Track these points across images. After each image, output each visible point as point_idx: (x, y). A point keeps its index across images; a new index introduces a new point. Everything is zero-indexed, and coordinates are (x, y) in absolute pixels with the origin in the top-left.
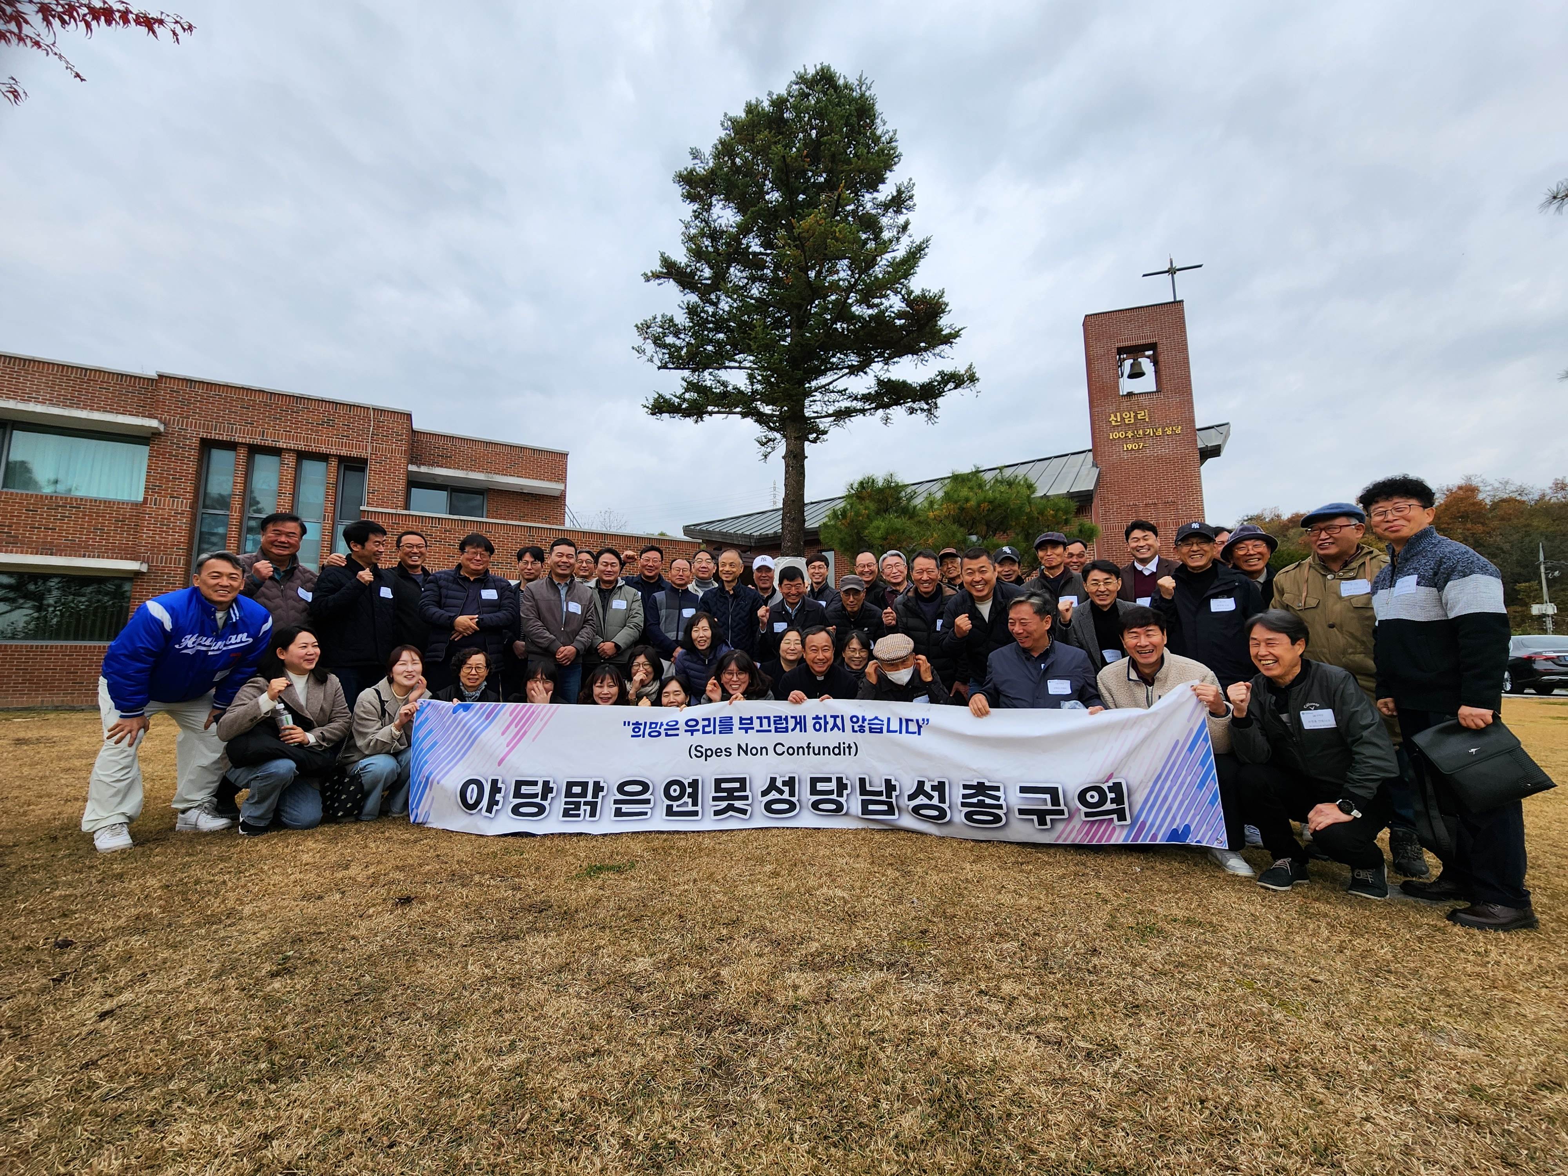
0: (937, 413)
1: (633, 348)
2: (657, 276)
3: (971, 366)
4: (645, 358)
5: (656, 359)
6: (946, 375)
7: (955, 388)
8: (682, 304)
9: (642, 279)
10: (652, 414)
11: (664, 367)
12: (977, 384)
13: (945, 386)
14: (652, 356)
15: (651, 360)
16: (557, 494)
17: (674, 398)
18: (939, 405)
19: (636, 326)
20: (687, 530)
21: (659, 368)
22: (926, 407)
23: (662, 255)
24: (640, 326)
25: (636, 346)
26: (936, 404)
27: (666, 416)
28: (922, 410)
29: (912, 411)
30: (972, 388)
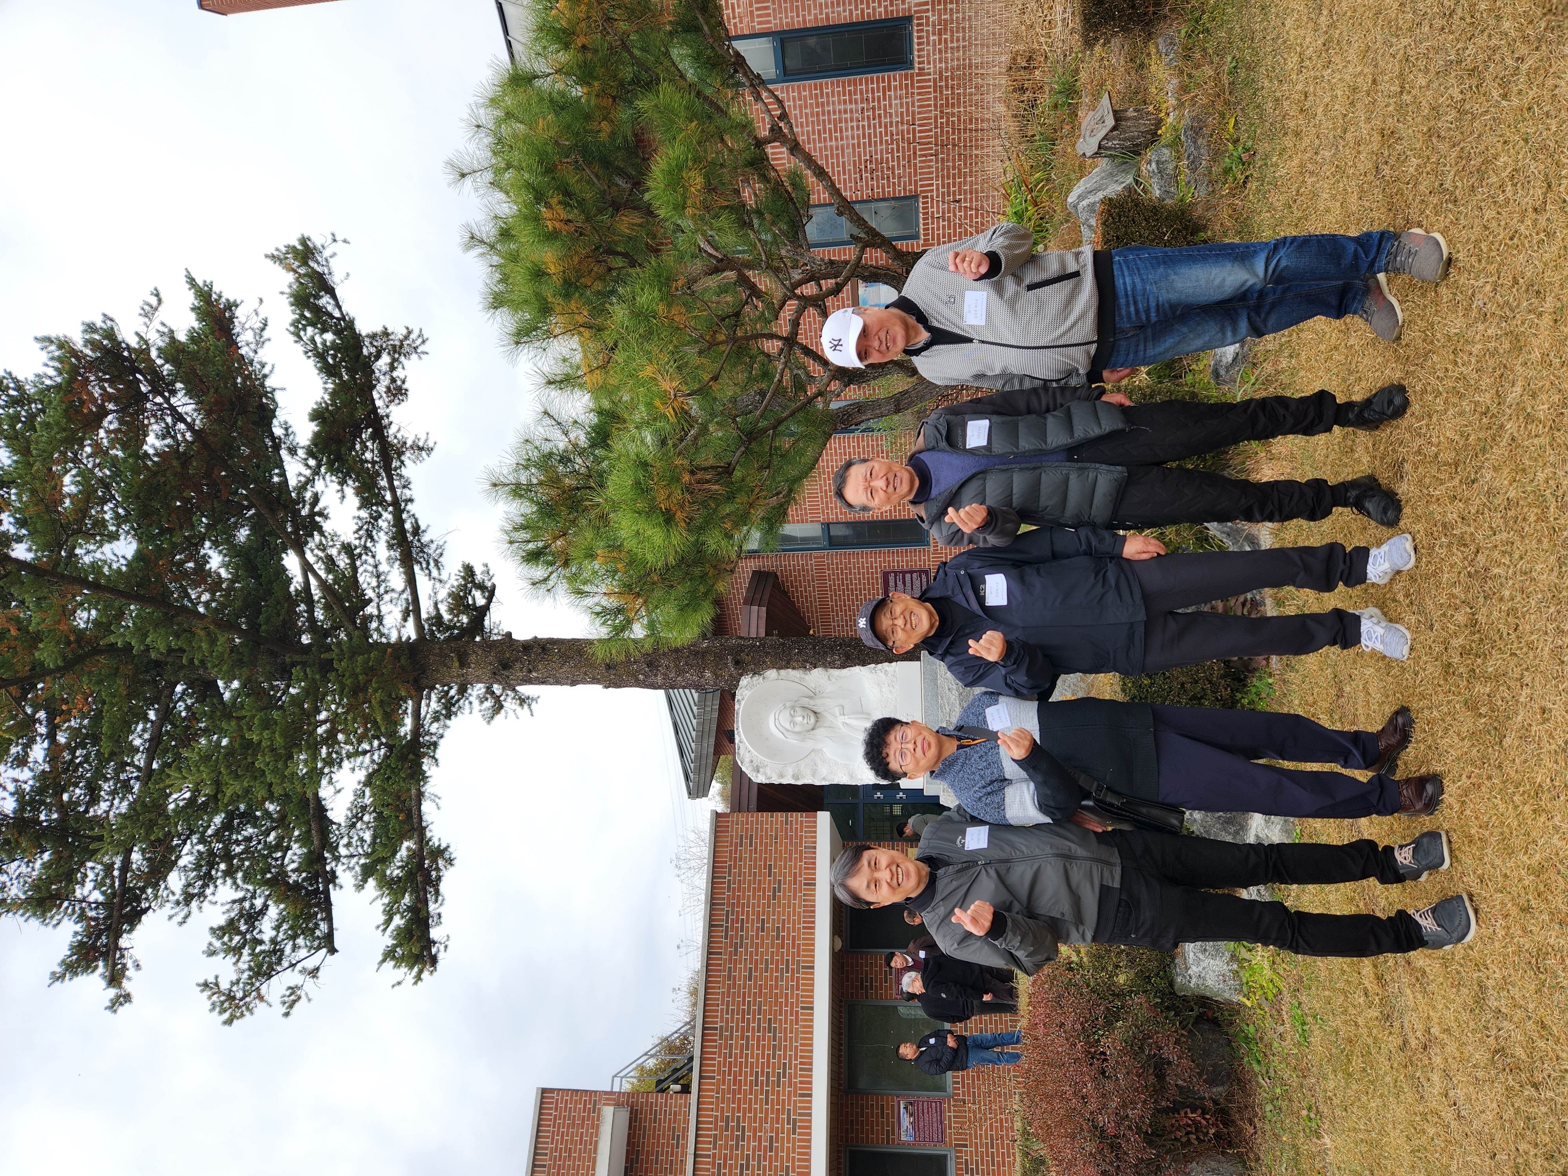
0: (398, 331)
1: (287, 1014)
2: (115, 978)
3: (273, 257)
4: (309, 984)
5: (310, 964)
6: (302, 316)
7: (331, 292)
8: (179, 918)
9: (125, 1010)
10: (434, 961)
11: (328, 943)
12: (317, 240)
13: (331, 316)
14: (303, 971)
15: (314, 972)
16: (624, 1115)
17: (392, 926)
18: (378, 329)
19: (229, 1022)
20: (698, 789)
21: (333, 951)
22: (385, 359)
23: (57, 978)
24: (226, 1015)
25: (284, 1010)
26: (373, 336)
27: (435, 933)
28: (392, 368)
29: (397, 392)
30: (326, 253)
